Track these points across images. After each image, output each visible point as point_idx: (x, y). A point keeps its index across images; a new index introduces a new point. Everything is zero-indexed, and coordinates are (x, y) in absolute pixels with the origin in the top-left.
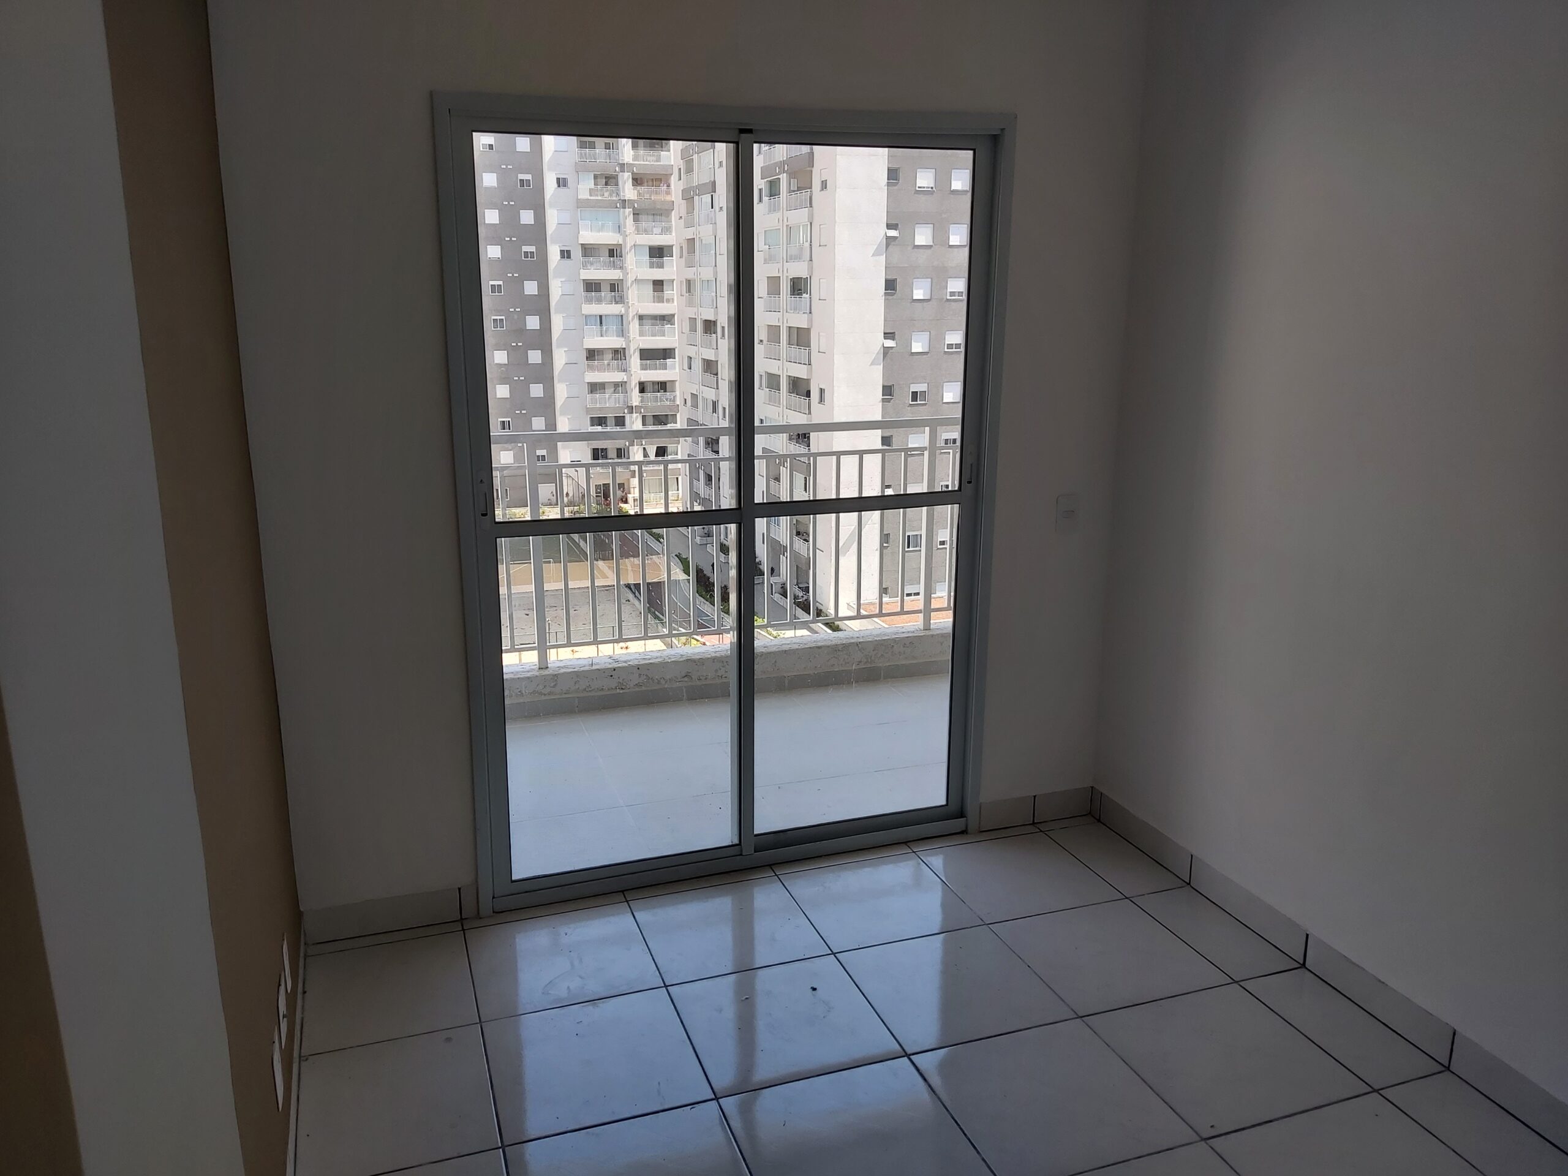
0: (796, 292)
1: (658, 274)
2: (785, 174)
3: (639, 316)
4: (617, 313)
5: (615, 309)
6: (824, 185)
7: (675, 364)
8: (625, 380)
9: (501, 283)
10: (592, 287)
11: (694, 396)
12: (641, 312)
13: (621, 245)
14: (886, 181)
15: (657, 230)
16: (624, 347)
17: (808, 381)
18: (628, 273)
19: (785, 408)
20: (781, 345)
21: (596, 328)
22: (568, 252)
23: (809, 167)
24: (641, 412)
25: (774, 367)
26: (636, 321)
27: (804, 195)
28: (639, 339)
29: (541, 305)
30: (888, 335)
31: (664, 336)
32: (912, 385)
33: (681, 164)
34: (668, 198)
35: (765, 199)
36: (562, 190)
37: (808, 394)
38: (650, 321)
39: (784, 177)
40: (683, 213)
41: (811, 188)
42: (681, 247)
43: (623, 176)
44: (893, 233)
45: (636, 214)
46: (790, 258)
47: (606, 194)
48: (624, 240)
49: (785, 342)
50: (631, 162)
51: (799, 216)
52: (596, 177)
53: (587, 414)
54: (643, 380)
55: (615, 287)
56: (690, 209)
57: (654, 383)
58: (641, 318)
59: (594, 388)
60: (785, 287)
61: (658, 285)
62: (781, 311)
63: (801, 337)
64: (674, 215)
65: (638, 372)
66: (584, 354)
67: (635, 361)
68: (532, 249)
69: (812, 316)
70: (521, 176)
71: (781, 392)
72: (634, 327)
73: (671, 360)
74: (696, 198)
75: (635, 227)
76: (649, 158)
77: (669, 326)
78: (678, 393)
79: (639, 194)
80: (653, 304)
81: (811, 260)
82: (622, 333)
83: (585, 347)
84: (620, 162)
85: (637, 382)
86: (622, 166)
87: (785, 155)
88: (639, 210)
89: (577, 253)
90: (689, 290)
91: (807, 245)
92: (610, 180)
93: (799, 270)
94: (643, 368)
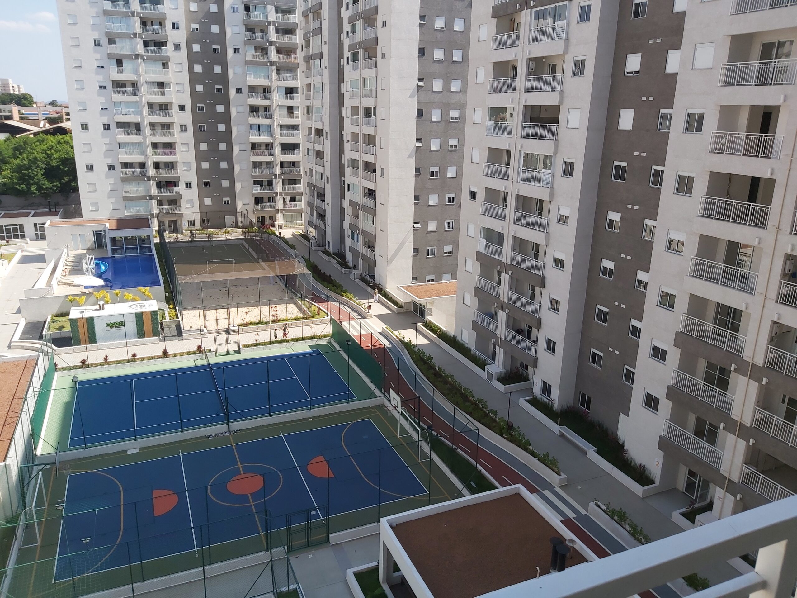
0: (368, 115)
1: (290, 103)
2: (362, 49)
3: (280, 125)
4: (268, 123)
5: (267, 121)
6: (384, 56)
8: (272, 160)
9: (203, 105)
10: (254, 109)
11: (311, 170)
12: (281, 123)
13: (270, 86)
14: (418, 54)
15: (290, 79)
16: (272, 142)
17: (374, 164)
18: (274, 102)
19: (362, 178)
20: (360, 143)
21: (256, 132)
22: (241, 89)
23: (375, 45)
24: (281, 178)
25: (355, 156)
26: (278, 127)
27: (373, 61)
28: (279, 138)
29: (226, 118)
30: (419, 140)
31: (294, 136)
32: (431, 168)
33: (303, 42)
34: (295, 61)
35: (350, 63)
36: (237, 55)
37: (374, 171)
38: (286, 129)
39: (361, 51)
40: (304, 70)
41: (376, 57)
44: (421, 84)
45: (278, 70)
46: (365, 96)
47: (262, 58)
48: (272, 84)
49: (362, 142)
50: (275, 41)
51: (370, 73)
52: (256, 49)
53: (252, 179)
54: (282, 160)
55: (267, 109)
56: (308, 67)
57: (288, 162)
58: (281, 127)
59: (256, 164)
60: (362, 112)
61: (291, 109)
62: (360, 125)
63: (370, 140)
64: (299, 71)
65: (279, 156)
66: (250, 146)
67: (278, 150)
68: (221, 87)
70: (214, 47)
71: (360, 169)
72: (277, 131)
73: (298, 150)
74: (312, 61)
75: (277, 77)
76: (285, 39)
77: (296, 131)
78: (301, 168)
79: (280, 59)
80: (288, 119)
81: (376, 97)
82: (271, 134)
83: (250, 142)
84: (269, 40)
85: (279, 161)
86: (270, 43)
87: (362, 38)
88: (280, 67)
89: (245, 90)
90: (308, 112)
91: (374, 89)
92: (264, 50)
93: (370, 102)
94: (283, 154)
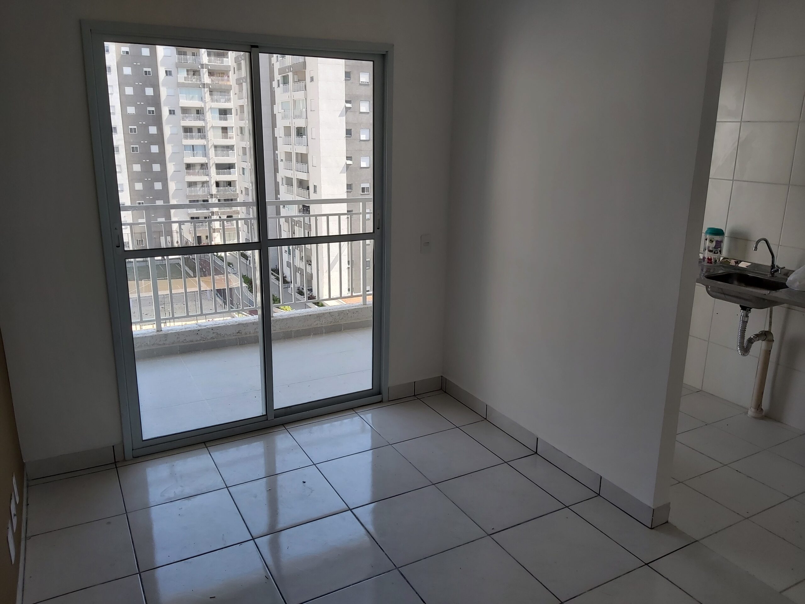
0: (300, 135)
1: (224, 124)
2: (291, 73)
3: (215, 146)
4: (202, 144)
5: (201, 142)
6: (312, 79)
7: (235, 171)
8: (208, 180)
9: (136, 127)
10: (187, 130)
11: (246, 189)
12: (216, 144)
13: (203, 107)
14: (344, 78)
15: (223, 100)
16: (207, 162)
17: (308, 181)
18: (207, 123)
19: (296, 195)
21: (190, 152)
22: (174, 111)
23: (304, 69)
24: (217, 198)
25: (289, 174)
26: (213, 149)
27: (302, 84)
28: (215, 158)
29: (159, 139)
30: (348, 158)
31: (229, 156)
32: (361, 184)
33: (235, 65)
34: (228, 83)
35: (281, 85)
36: (169, 77)
37: (308, 188)
38: (221, 149)
39: (290, 75)
40: (237, 92)
41: (305, 80)
42: (237, 110)
43: (203, 71)
44: (349, 105)
45: (211, 92)
46: (295, 117)
47: (194, 80)
48: (205, 105)
49: (294, 161)
50: (207, 63)
51: (299, 95)
52: (188, 71)
53: (187, 199)
54: (218, 180)
55: (200, 130)
56: (240, 90)
57: (224, 181)
58: (216, 147)
59: (191, 184)
60: (293, 132)
61: (225, 129)
62: (292, 144)
63: (303, 159)
64: (232, 93)
65: (214, 176)
66: (184, 167)
67: (213, 170)
68: (153, 109)
69: (308, 147)
70: (145, 69)
71: (294, 187)
72: (212, 152)
73: (233, 169)
74: (243, 84)
75: (210, 98)
76: (217, 61)
77: (231, 151)
78: (237, 187)
79: (212, 81)
80: (222, 140)
81: (307, 118)
82: (205, 155)
83: (185, 162)
84: (201, 63)
85: (215, 181)
86: (202, 65)
87: (291, 62)
88: (212, 89)
89: (178, 112)
90: (242, 133)
91: (304, 110)
92: (196, 73)
93: (300, 123)
94: (218, 174)
